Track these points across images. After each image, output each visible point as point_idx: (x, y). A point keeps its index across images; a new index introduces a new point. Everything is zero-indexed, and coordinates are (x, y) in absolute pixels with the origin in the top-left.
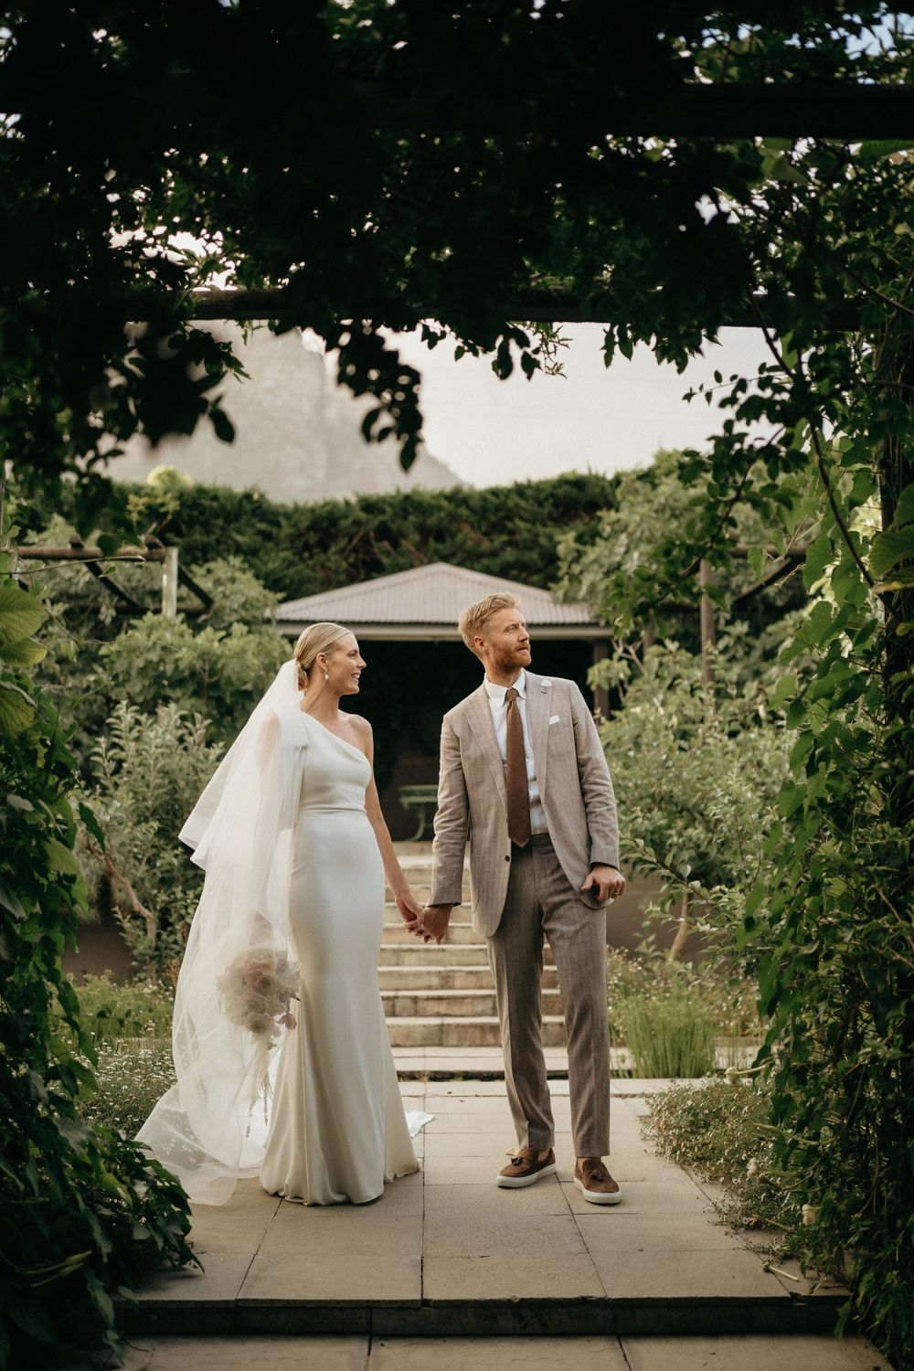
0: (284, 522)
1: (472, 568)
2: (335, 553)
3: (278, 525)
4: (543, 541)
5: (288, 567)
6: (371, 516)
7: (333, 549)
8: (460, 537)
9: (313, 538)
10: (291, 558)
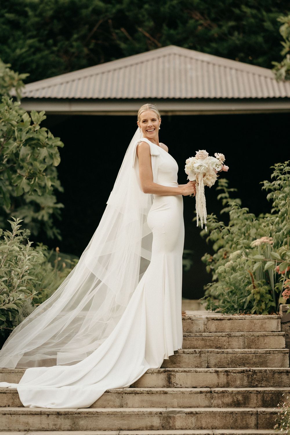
0: (30, 13)
1: (202, 51)
2: (76, 40)
3: (25, 15)
4: (267, 25)
5: (34, 53)
6: (109, 6)
7: (75, 36)
8: (191, 22)
9: (57, 26)
10: (37, 44)
